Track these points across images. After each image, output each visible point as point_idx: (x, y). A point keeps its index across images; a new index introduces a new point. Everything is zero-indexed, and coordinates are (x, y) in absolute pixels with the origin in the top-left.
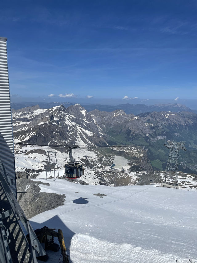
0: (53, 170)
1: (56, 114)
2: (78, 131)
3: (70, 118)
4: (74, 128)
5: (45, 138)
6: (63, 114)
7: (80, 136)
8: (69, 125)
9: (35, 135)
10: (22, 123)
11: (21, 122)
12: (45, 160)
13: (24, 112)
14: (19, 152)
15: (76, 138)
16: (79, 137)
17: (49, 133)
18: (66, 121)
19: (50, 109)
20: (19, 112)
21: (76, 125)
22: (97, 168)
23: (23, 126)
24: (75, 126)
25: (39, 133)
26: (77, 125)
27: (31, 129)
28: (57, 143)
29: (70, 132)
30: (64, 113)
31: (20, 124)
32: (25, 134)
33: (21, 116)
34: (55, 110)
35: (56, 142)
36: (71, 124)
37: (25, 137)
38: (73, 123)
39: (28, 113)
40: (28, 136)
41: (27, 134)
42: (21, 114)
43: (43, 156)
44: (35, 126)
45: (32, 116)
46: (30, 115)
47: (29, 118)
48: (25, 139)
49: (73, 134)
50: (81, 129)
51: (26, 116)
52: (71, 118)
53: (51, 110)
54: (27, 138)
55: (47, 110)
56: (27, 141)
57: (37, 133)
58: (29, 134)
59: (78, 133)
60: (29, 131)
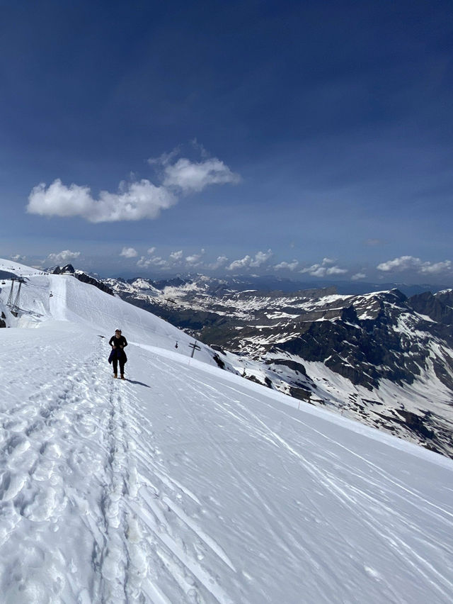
0: (308, 401)
1: (369, 307)
2: (431, 353)
3: (414, 321)
4: (419, 344)
5: (319, 348)
6: (394, 309)
7: (434, 365)
8: (404, 335)
9: (297, 338)
10: (285, 315)
11: (284, 313)
12: (299, 382)
13: (301, 298)
14: (260, 359)
15: (420, 368)
16: (432, 368)
17: (330, 340)
18: (399, 325)
19: (359, 297)
20: (292, 297)
21: (427, 339)
22: (447, 445)
23: (285, 320)
24: (425, 341)
25: (309, 337)
26: (433, 340)
27: (295, 327)
28: (346, 363)
29: (403, 351)
30: (396, 307)
31: (281, 317)
32: (282, 333)
33: (292, 304)
34: (370, 299)
35: (346, 360)
36: (412, 334)
37: (280, 338)
38: (420, 334)
39: (308, 301)
40: (285, 337)
41: (285, 334)
42: (293, 300)
43: (297, 374)
44: (302, 323)
45: (314, 306)
46: (310, 305)
47: (306, 309)
48: (278, 342)
49: (412, 359)
50: (442, 350)
51: (301, 306)
52: (417, 320)
53: (361, 298)
54: (282, 341)
55: (351, 298)
56: (280, 345)
57: (302, 336)
58: (288, 335)
59: (431, 358)
60: (289, 330)
